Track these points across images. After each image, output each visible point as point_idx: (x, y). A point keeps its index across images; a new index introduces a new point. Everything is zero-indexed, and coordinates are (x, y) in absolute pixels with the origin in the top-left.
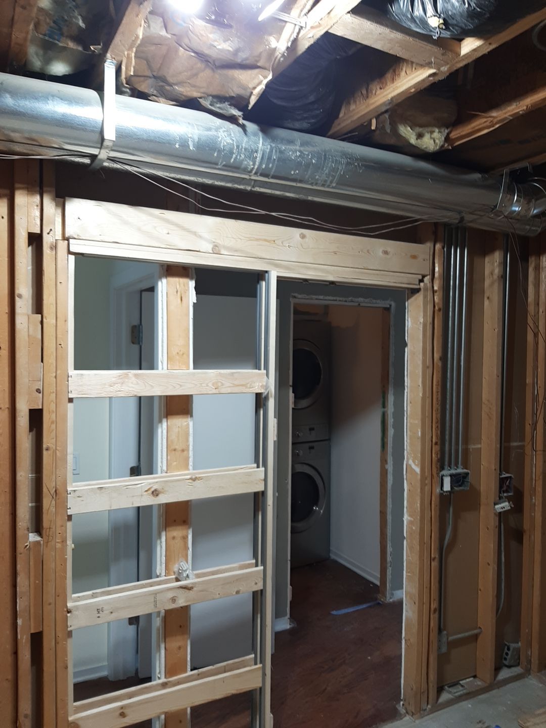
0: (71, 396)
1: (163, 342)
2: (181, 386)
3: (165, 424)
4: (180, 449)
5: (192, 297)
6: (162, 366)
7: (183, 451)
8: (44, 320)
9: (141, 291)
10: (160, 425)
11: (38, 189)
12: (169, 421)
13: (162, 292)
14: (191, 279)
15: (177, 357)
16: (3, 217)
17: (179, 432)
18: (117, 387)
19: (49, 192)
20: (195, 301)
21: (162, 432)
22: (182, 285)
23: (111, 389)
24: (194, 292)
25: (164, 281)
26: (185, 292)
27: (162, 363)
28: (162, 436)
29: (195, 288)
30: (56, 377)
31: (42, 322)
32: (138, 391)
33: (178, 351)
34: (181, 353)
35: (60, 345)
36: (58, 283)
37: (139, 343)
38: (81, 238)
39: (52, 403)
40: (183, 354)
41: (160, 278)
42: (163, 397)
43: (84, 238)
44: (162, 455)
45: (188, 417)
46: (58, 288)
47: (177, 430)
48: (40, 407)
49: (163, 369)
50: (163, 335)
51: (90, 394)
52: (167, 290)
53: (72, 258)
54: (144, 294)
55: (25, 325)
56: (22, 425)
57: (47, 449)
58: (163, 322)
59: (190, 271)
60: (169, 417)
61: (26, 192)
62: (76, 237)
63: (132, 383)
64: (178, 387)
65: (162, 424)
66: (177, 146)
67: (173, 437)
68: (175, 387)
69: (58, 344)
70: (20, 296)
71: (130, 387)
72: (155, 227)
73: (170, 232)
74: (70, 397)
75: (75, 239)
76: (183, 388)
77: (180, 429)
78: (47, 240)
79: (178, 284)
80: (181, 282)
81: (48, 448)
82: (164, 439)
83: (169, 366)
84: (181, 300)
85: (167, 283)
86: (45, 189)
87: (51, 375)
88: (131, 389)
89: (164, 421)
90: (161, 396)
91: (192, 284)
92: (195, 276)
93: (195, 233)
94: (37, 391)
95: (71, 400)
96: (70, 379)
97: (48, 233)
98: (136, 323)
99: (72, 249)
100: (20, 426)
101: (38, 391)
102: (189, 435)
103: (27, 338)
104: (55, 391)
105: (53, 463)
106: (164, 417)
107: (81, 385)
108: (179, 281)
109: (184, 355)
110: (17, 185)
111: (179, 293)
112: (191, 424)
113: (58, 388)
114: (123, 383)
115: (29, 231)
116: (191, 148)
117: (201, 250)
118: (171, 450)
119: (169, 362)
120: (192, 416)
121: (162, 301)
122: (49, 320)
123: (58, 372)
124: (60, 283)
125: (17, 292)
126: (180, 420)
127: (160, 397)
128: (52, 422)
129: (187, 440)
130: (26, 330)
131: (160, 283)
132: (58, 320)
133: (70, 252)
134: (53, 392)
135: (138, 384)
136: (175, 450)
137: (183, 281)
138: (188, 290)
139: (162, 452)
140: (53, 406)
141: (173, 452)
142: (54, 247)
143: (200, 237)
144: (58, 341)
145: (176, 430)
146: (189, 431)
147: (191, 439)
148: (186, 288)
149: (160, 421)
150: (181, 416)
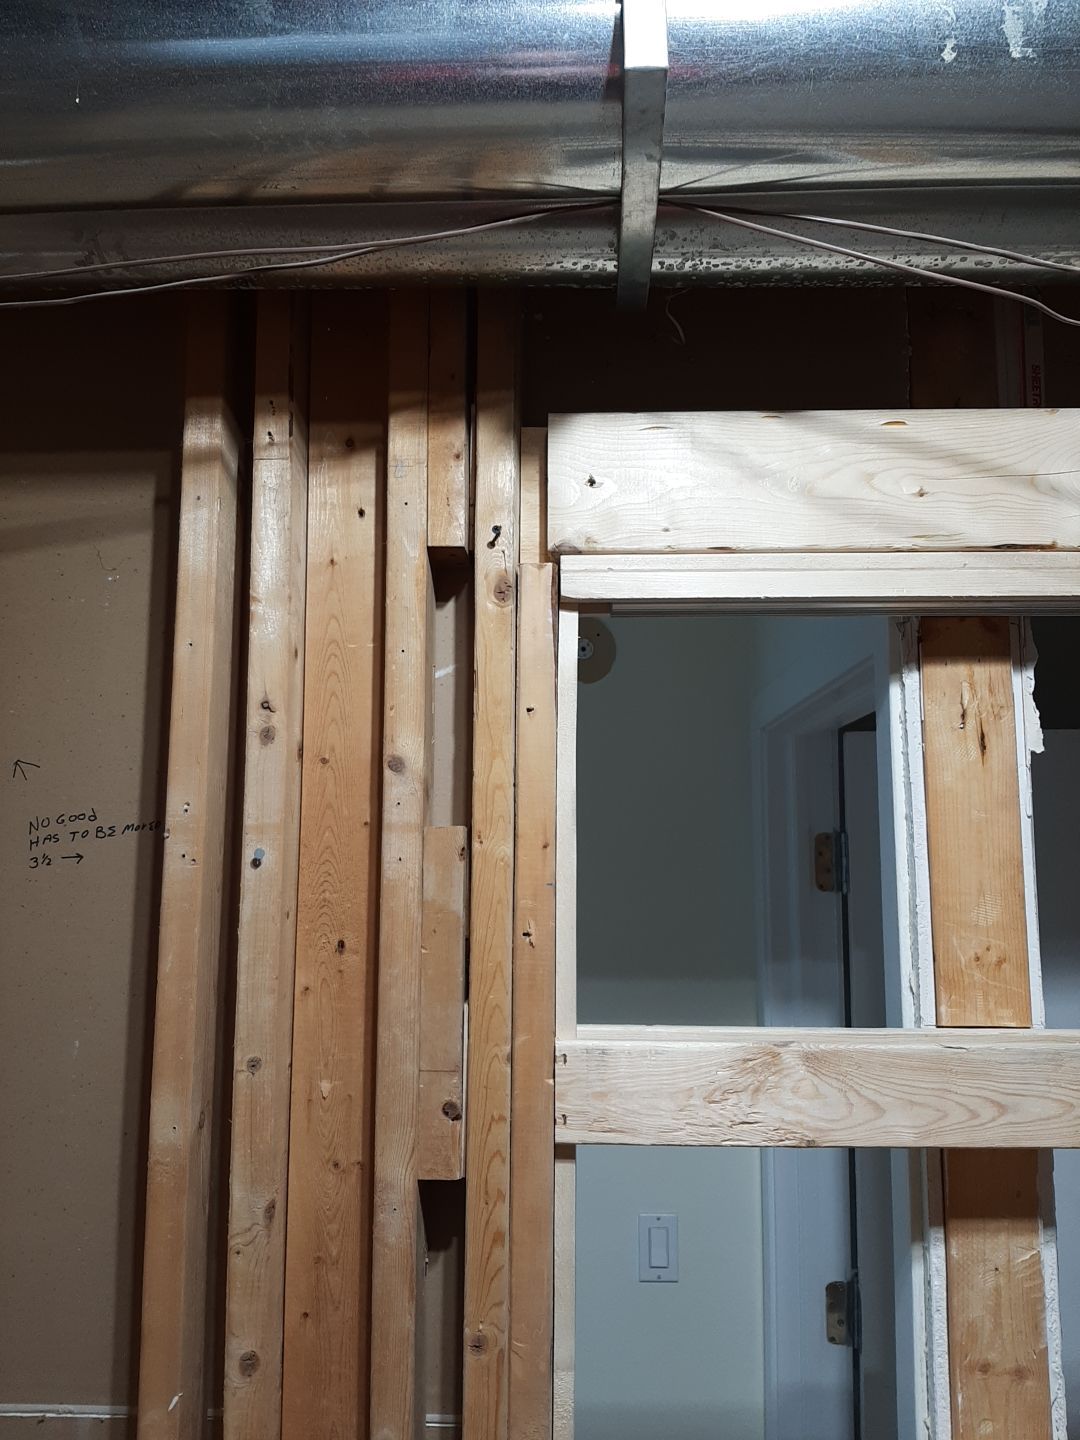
0: (564, 1135)
1: (914, 913)
2: (1002, 1109)
3: (937, 1253)
4: (1010, 1365)
5: (1027, 732)
6: (918, 1008)
7: (1020, 1374)
8: (476, 845)
9: (843, 731)
10: (917, 1251)
11: (462, 400)
12: (953, 1242)
13: (904, 722)
14: (1020, 664)
15: (978, 975)
16: (361, 513)
17: (997, 1289)
18: (735, 1107)
19: (492, 406)
20: (1040, 749)
21: (928, 1283)
22: (983, 691)
23: (714, 1113)
24: (1034, 715)
25: (912, 679)
26: (998, 717)
27: (916, 996)
28: (928, 1300)
29: (1036, 695)
30: (511, 1058)
31: (467, 852)
32: (822, 1125)
33: (980, 952)
34: (993, 957)
35: (527, 934)
36: (523, 711)
37: (840, 889)
38: (599, 547)
39: (497, 1161)
40: (1000, 962)
41: (896, 670)
42: (924, 1152)
43: (609, 547)
44: (930, 1377)
45: (1035, 1231)
46: (521, 730)
47: (990, 1281)
48: (458, 1176)
49: (918, 1020)
50: (913, 886)
51: (633, 1131)
52: (923, 710)
53: (570, 621)
54: (848, 736)
55: (412, 866)
56: (392, 1240)
57: (478, 1346)
58: (911, 836)
59: (1013, 630)
60: (953, 1224)
61: (424, 415)
62: (581, 545)
63: (795, 1091)
64: (987, 1113)
65: (926, 1249)
66: (948, 56)
67: (976, 1310)
68: (974, 1115)
69: (520, 933)
70: (398, 765)
71: (788, 1108)
72: (870, 477)
73: (926, 490)
74: (559, 1139)
75: (580, 553)
76: (1009, 1118)
77: (1002, 1281)
78: (489, 566)
79: (965, 684)
80: (976, 677)
81: (479, 1339)
82: (936, 1316)
83: (943, 1009)
84: (983, 747)
85: (924, 686)
86: (481, 397)
87: (496, 1050)
88: (790, 1116)
89: (936, 1237)
90: (918, 1150)
91: (1023, 682)
92: (1032, 648)
93: (1031, 481)
94: (446, 1114)
95: (565, 1152)
96: (559, 1065)
97: (492, 544)
98: (829, 825)
99: (567, 590)
100: (386, 1245)
101: (451, 1111)
102: (1043, 1310)
103: (415, 911)
104: (507, 1114)
105: (497, 1403)
106: (932, 1224)
107: (602, 1095)
108: (971, 676)
109: (1004, 966)
110: (394, 398)
111: (971, 722)
112: (1049, 1256)
113: (518, 1104)
114: (757, 1090)
115: (430, 545)
116: (1016, 54)
117: (1060, 543)
118: (965, 1364)
119: (943, 997)
120: (1050, 1223)
121: (906, 754)
122: (494, 846)
123: (520, 1039)
124: (529, 710)
125: (388, 751)
126: (1002, 1238)
127: (914, 1153)
128: (498, 1238)
129: (1037, 1329)
130: (413, 883)
131: (895, 691)
132: (520, 842)
133: (561, 603)
134: (502, 1118)
135: (818, 1095)
136: (985, 1368)
137: (984, 672)
138: (1010, 704)
139: (929, 1366)
140: (500, 1173)
141: (978, 1375)
142: (509, 590)
143: (1055, 491)
144: (519, 923)
145: (984, 1281)
146: (1040, 1287)
147: (1052, 1321)
148: (1001, 700)
149: (919, 1236)
150: (1006, 1223)
